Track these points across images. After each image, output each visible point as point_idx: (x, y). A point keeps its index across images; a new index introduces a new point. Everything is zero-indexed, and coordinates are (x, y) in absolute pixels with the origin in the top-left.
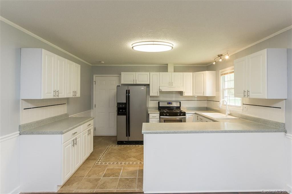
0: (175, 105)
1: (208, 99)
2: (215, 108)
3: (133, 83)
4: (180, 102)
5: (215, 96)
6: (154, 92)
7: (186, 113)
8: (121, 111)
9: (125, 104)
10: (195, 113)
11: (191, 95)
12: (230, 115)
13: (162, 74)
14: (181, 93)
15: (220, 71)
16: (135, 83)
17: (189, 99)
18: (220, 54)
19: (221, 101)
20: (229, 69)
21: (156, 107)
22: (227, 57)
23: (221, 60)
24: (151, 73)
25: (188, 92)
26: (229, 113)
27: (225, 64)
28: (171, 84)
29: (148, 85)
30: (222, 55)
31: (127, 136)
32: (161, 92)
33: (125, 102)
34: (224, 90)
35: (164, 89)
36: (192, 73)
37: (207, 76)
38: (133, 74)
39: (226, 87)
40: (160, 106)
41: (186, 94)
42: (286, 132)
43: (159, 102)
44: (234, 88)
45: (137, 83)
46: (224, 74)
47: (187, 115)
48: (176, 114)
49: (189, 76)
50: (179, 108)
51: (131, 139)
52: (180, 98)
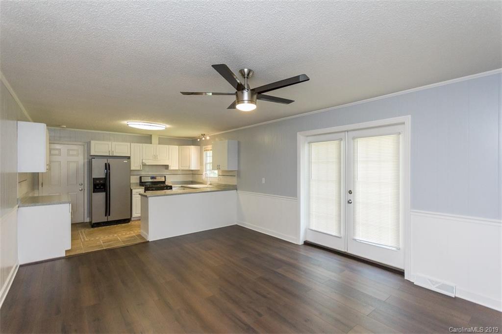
0: (159, 179)
1: (194, 173)
2: (199, 181)
3: (108, 155)
4: (165, 177)
5: (199, 170)
6: (135, 165)
7: (173, 186)
8: (97, 187)
9: (105, 179)
10: (182, 187)
11: (177, 169)
12: (210, 185)
13: (145, 145)
14: (167, 167)
15: (204, 147)
16: (111, 155)
17: (175, 173)
18: (203, 133)
19: (204, 173)
20: (210, 147)
21: (137, 183)
22: (208, 138)
23: (203, 139)
24: (132, 144)
25: (174, 166)
26: (209, 183)
27: (207, 143)
28: (155, 157)
29: (129, 158)
30: (204, 135)
31: (106, 216)
32: (144, 165)
33: (104, 177)
34: (206, 164)
35: (148, 163)
36: (177, 146)
37: (193, 150)
38: (108, 144)
39: (208, 162)
40: (142, 181)
41: (171, 168)
42: (237, 190)
43: (141, 177)
44: (213, 163)
45: (114, 155)
46: (207, 150)
47: (173, 188)
48: (162, 188)
49: (175, 149)
50: (164, 182)
51: (111, 218)
52: (165, 172)
